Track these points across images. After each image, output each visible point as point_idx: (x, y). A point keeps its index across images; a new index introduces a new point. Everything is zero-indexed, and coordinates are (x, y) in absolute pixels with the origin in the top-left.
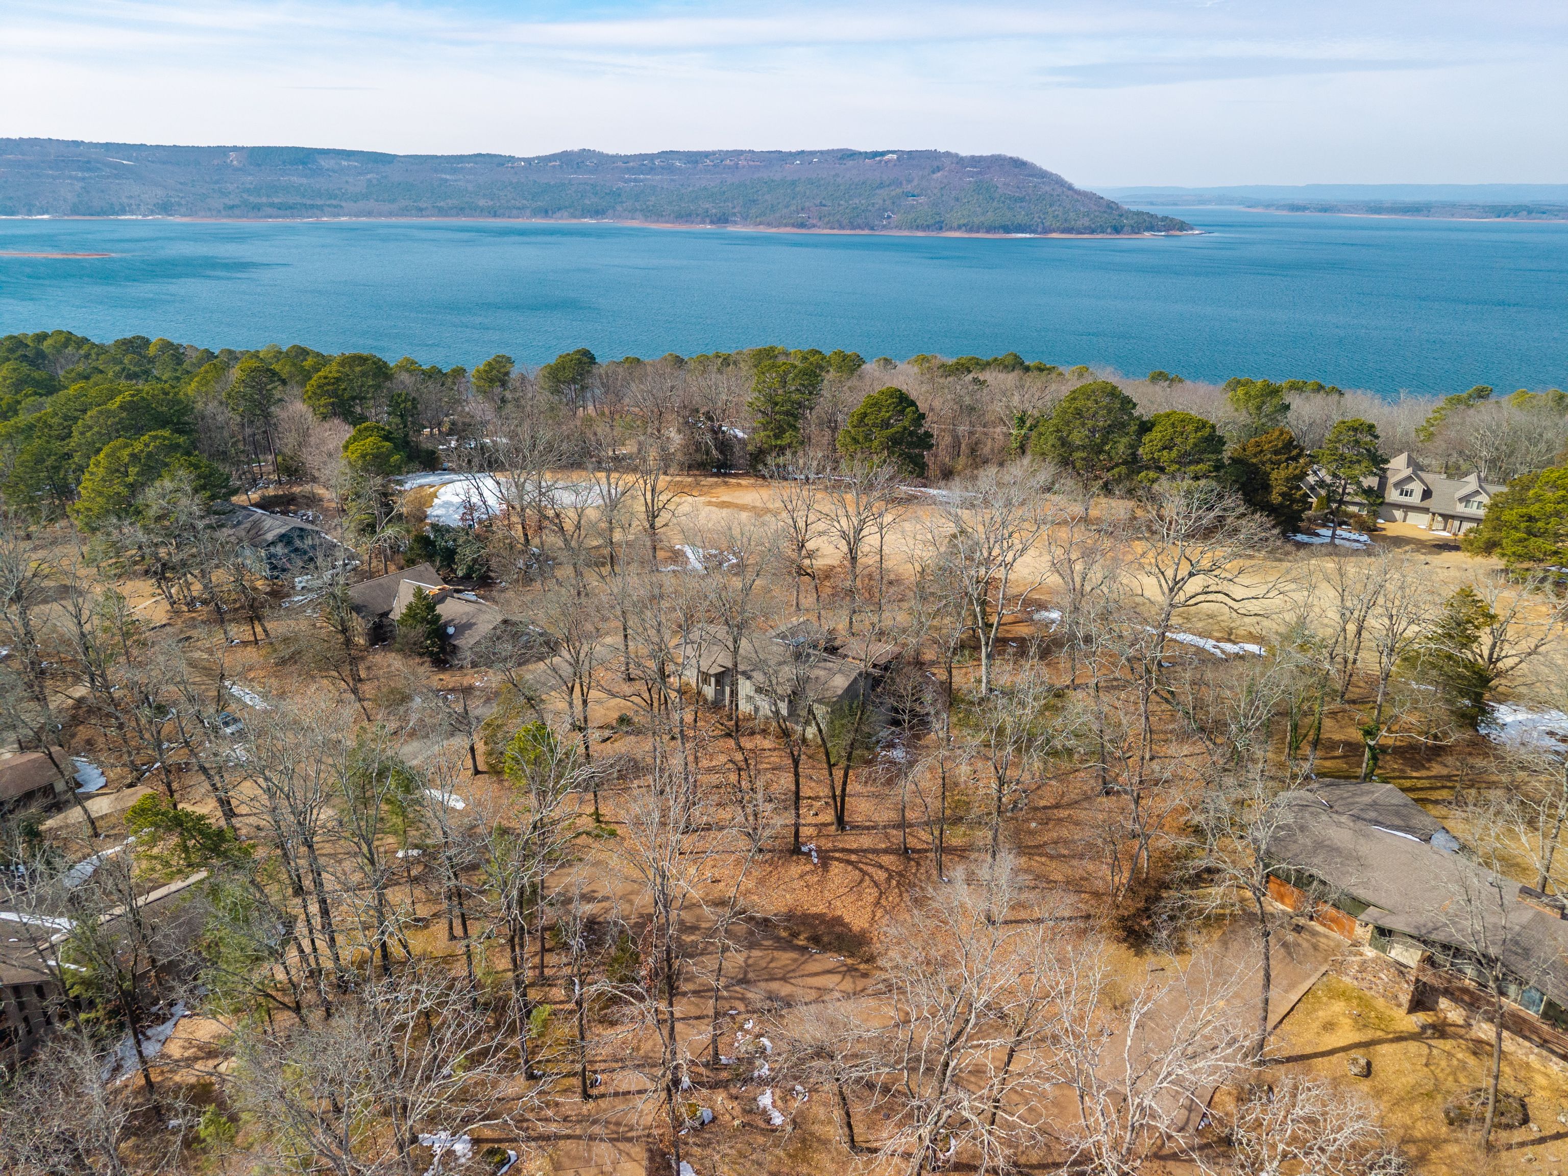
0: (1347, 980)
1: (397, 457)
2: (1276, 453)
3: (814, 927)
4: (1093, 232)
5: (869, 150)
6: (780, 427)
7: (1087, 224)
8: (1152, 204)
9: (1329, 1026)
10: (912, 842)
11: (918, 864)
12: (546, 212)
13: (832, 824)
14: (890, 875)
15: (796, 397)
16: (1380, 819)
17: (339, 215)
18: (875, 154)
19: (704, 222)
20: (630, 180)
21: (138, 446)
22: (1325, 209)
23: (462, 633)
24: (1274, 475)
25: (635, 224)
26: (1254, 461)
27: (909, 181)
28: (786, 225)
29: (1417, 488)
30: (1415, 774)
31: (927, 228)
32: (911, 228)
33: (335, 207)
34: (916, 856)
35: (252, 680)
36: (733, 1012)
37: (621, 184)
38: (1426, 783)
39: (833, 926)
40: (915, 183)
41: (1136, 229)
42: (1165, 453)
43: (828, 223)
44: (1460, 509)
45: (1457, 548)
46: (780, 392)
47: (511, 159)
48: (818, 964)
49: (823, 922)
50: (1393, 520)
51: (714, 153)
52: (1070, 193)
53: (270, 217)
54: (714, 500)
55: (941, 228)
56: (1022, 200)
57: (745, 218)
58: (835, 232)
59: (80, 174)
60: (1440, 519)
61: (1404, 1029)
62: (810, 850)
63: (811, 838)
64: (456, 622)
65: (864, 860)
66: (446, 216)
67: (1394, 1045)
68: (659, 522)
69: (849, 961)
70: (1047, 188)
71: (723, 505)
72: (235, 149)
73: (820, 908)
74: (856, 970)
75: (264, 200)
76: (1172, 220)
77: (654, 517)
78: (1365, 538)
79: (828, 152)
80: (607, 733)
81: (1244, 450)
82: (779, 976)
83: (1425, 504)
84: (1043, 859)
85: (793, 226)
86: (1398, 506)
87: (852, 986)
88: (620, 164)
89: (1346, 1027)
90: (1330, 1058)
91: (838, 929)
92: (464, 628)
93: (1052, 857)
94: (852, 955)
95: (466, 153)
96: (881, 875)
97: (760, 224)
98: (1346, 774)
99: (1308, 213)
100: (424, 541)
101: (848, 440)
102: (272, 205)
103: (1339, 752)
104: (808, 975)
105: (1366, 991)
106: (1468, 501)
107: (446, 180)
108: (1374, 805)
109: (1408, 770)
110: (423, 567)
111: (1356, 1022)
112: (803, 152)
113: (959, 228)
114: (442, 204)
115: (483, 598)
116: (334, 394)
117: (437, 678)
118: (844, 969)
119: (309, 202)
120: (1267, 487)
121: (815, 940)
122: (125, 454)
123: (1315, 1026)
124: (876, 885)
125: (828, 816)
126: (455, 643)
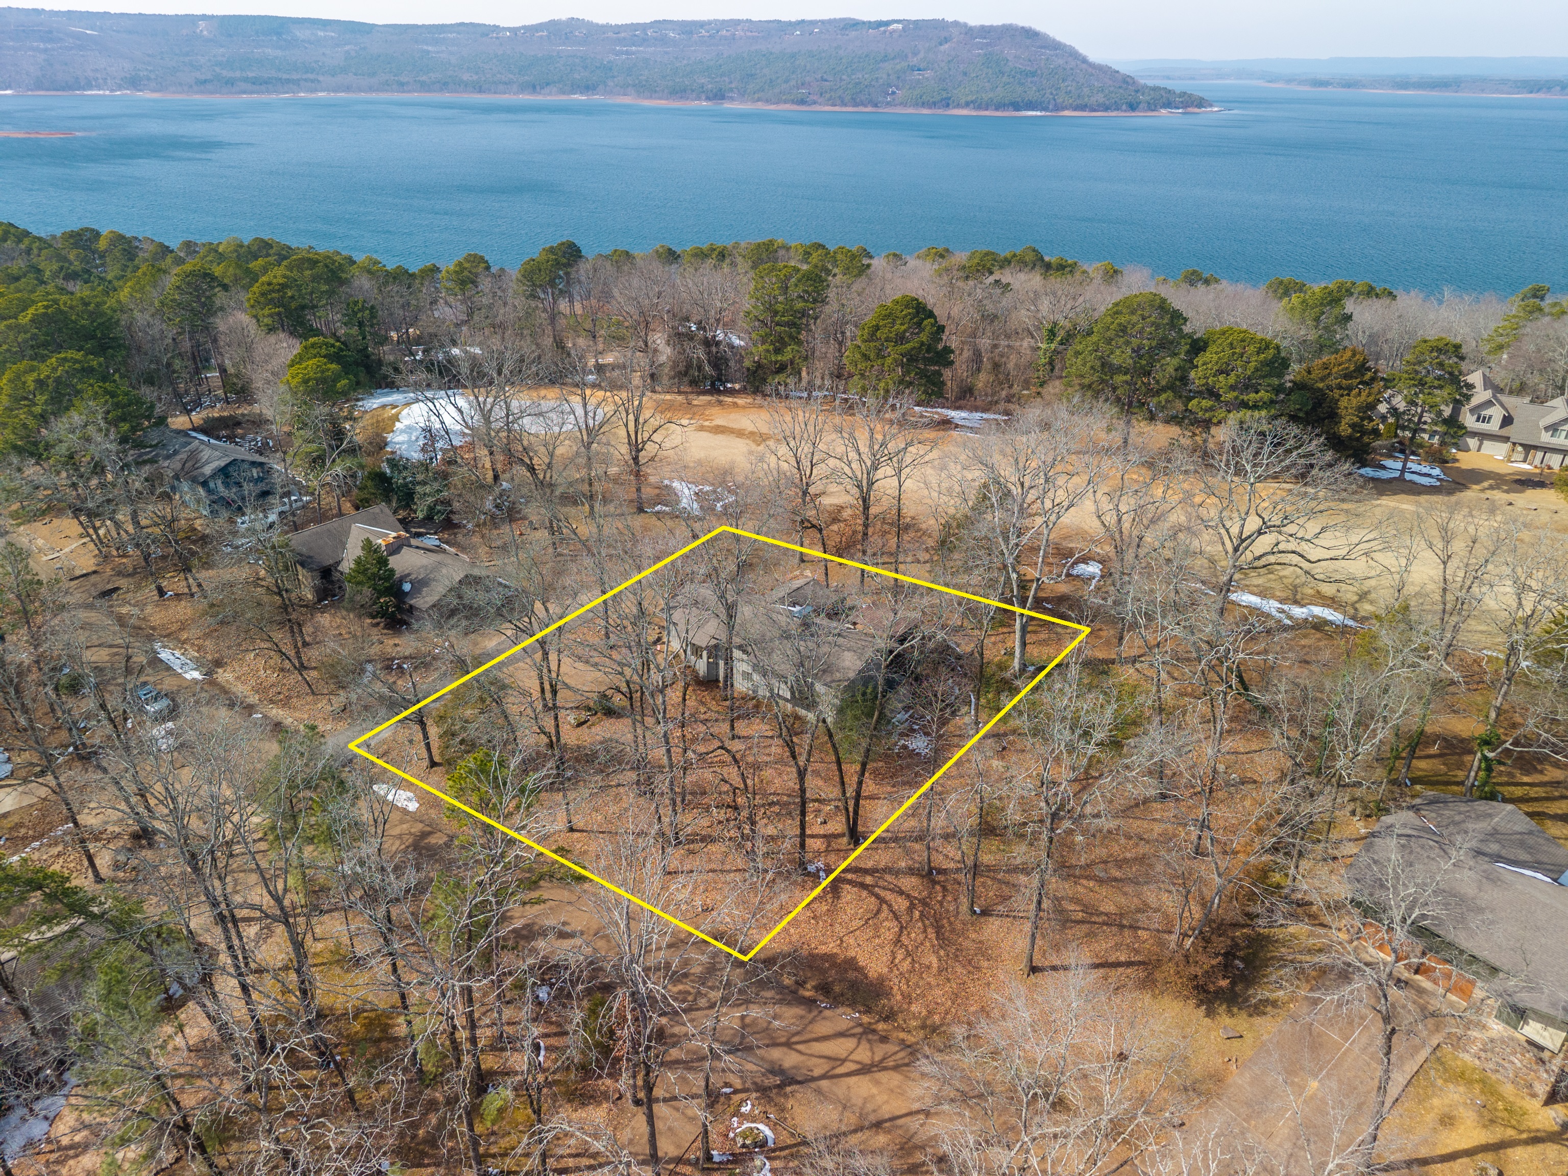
0: (1466, 1057)
1: (344, 382)
2: (1347, 376)
3: (823, 972)
4: (1107, 108)
5: (873, 19)
6: (781, 340)
7: (1101, 100)
8: (1168, 78)
9: (1447, 1120)
10: (938, 860)
11: (944, 889)
12: (534, 87)
13: (842, 835)
14: (912, 903)
15: (800, 305)
16: (1504, 853)
17: (315, 90)
18: (880, 24)
19: (698, 99)
20: (622, 53)
21: (44, 370)
22: (1349, 84)
23: (419, 591)
24: (1343, 402)
25: (627, 100)
26: (1321, 385)
27: (915, 54)
28: (785, 102)
29: (1496, 413)
30: (1526, 779)
31: (934, 105)
32: (916, 105)
33: (312, 81)
34: (941, 878)
35: (184, 642)
36: (728, 1090)
37: (612, 57)
38: (1539, 792)
39: (846, 971)
40: (921, 55)
41: (1152, 106)
42: (1221, 378)
43: (829, 99)
44: (1546, 438)
45: (1541, 484)
46: (781, 299)
47: (496, 28)
48: (828, 1023)
49: (834, 965)
50: (1467, 449)
51: (709, 23)
52: (1084, 66)
53: (245, 92)
54: (707, 423)
55: (948, 105)
56: (1033, 74)
57: (743, 94)
58: (837, 109)
59: (42, 46)
60: (1520, 449)
61: (1540, 1126)
62: (818, 870)
63: (819, 853)
64: (413, 577)
65: (881, 883)
66: (429, 91)
67: (1530, 1149)
68: (643, 456)
69: (866, 1019)
70: (1061, 62)
71: (719, 430)
72: (204, 17)
73: (831, 947)
74: (874, 1031)
75: (238, 74)
76: (1190, 96)
77: (639, 451)
78: (1436, 472)
79: (830, 22)
80: (584, 715)
81: (1309, 372)
82: (783, 1040)
83: (1505, 432)
84: (1091, 884)
85: (793, 102)
86: (1474, 434)
87: (869, 1054)
88: (610, 34)
89: (1469, 1122)
90: (1451, 1164)
91: (852, 975)
92: (420, 584)
93: (1101, 881)
94: (868, 1011)
95: (448, 22)
96: (901, 904)
97: (759, 100)
98: (1445, 779)
99: (1330, 89)
100: (380, 479)
101: (858, 356)
102: (246, 80)
103: (1435, 749)
104: (817, 1040)
105: (1489, 1074)
106: (1556, 430)
107: (428, 52)
108: (1494, 834)
109: (1517, 773)
110: (381, 509)
111: (1481, 1116)
112: (803, 21)
113: (967, 105)
114: (424, 78)
115: (447, 543)
116: (280, 303)
117: (391, 642)
118: (859, 1030)
119: (285, 76)
120: (1333, 416)
121: (825, 989)
122: (30, 379)
123: (1431, 1118)
124: (896, 917)
125: (838, 825)
126: (412, 602)
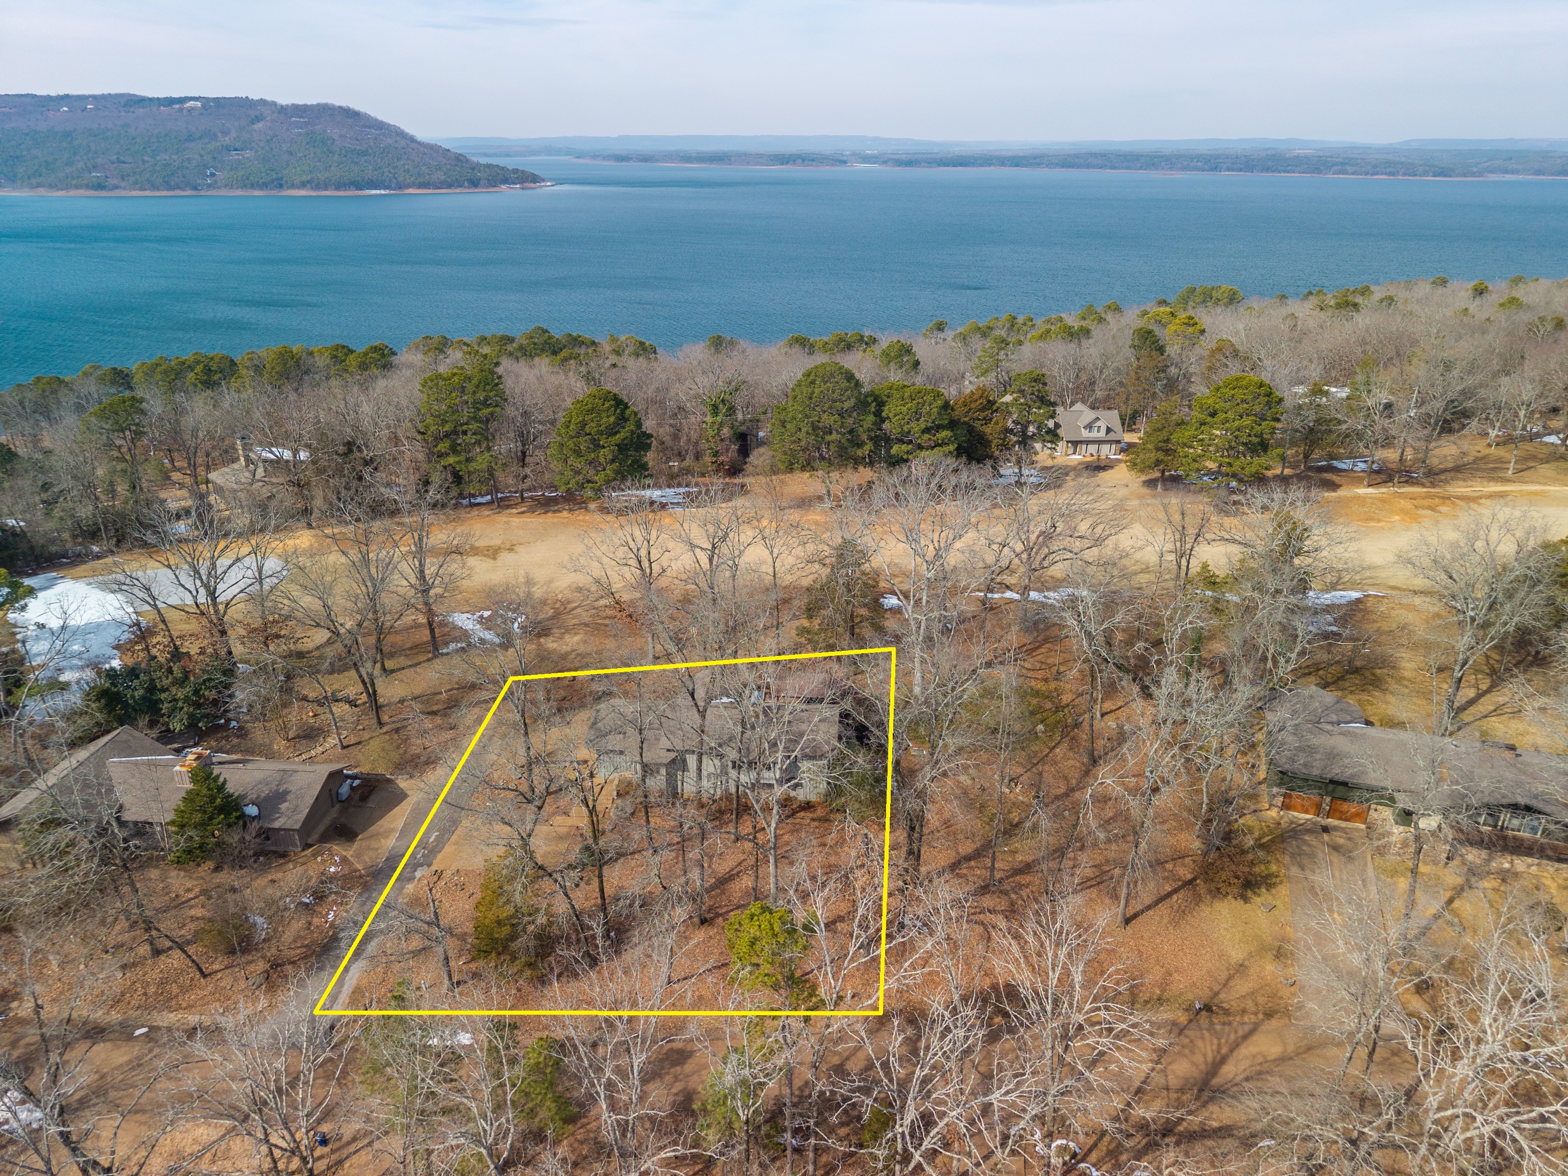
0: (1391, 858)
2: (983, 410)
5: (162, 95)
7: (442, 178)
22: (646, 158)
23: (276, 809)
24: (989, 430)
27: (226, 133)
28: (77, 187)
31: (265, 186)
32: (244, 187)
40: (233, 134)
41: (492, 183)
43: (135, 183)
44: (1085, 434)
45: (1102, 468)
52: (414, 145)
55: (281, 186)
56: (365, 153)
58: (148, 193)
60: (1070, 445)
70: (389, 141)
76: (523, 172)
79: (103, 97)
85: (87, 187)
92: (272, 802)
97: (39, 185)
112: (67, 96)
113: (303, 185)
120: (984, 442)
